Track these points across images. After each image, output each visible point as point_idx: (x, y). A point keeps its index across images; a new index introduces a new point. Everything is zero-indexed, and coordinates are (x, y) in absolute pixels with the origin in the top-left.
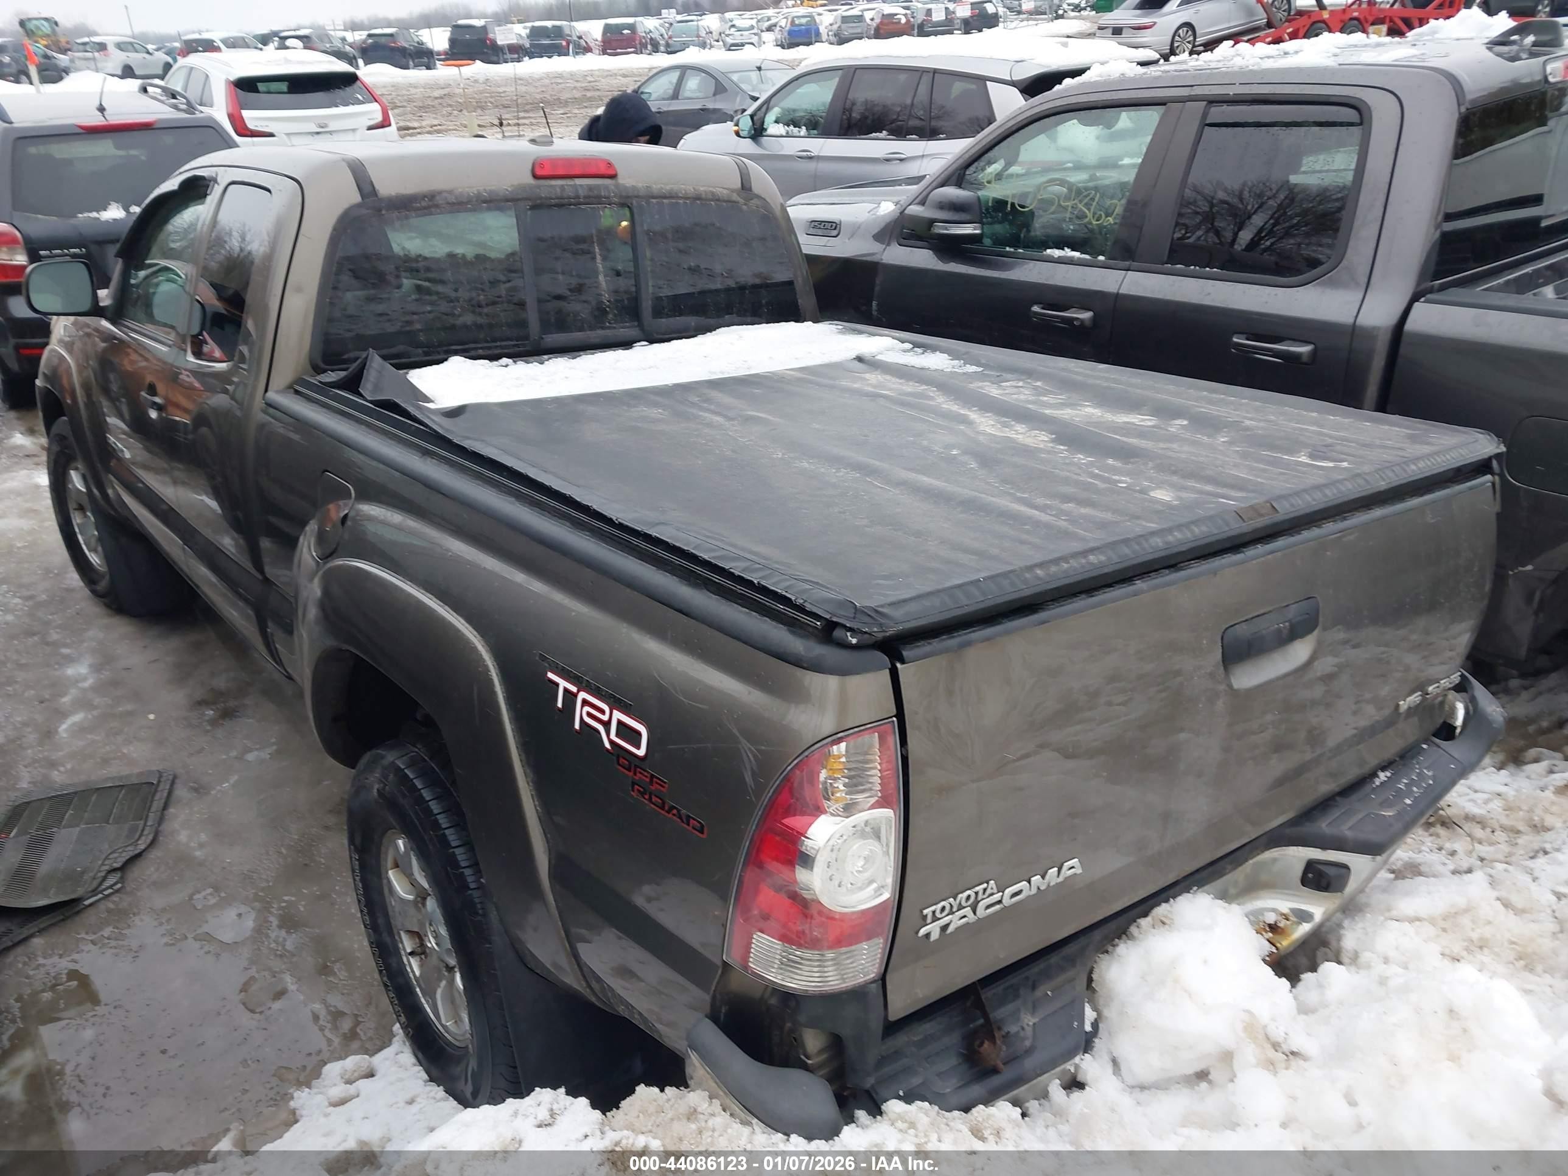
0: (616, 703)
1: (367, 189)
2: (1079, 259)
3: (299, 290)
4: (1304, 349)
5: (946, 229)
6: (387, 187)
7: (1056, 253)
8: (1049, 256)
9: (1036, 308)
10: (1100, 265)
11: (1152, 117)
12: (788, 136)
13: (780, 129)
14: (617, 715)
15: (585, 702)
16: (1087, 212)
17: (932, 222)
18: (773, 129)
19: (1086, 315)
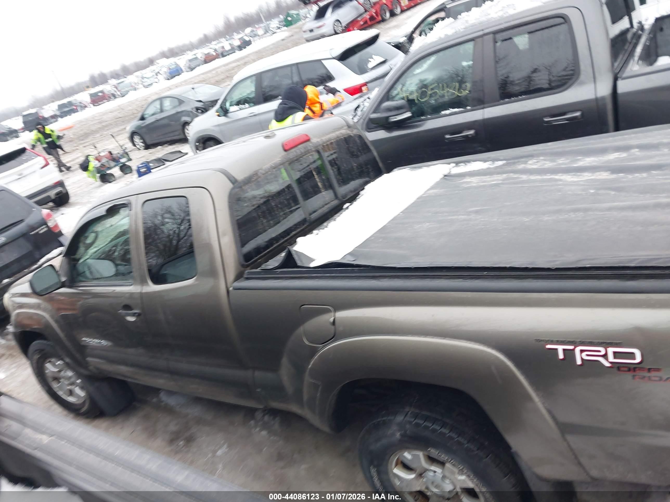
0: (607, 345)
1: (233, 180)
2: (459, 111)
3: (224, 235)
4: (578, 114)
5: (396, 118)
6: (240, 176)
7: (447, 112)
8: (443, 114)
9: (448, 136)
10: (470, 110)
11: (470, 46)
12: (241, 109)
13: (235, 108)
14: (611, 350)
15: (582, 351)
16: (455, 92)
17: (387, 118)
18: (232, 109)
19: (472, 132)
